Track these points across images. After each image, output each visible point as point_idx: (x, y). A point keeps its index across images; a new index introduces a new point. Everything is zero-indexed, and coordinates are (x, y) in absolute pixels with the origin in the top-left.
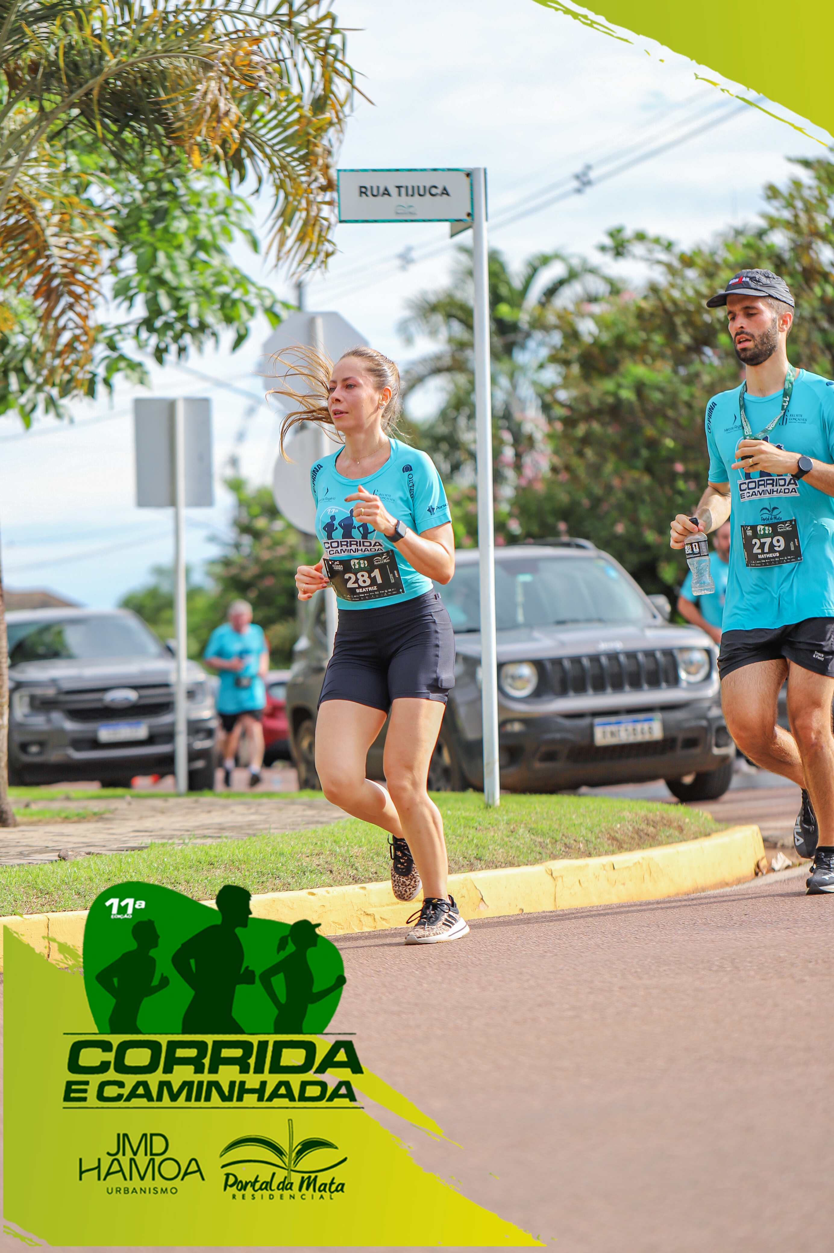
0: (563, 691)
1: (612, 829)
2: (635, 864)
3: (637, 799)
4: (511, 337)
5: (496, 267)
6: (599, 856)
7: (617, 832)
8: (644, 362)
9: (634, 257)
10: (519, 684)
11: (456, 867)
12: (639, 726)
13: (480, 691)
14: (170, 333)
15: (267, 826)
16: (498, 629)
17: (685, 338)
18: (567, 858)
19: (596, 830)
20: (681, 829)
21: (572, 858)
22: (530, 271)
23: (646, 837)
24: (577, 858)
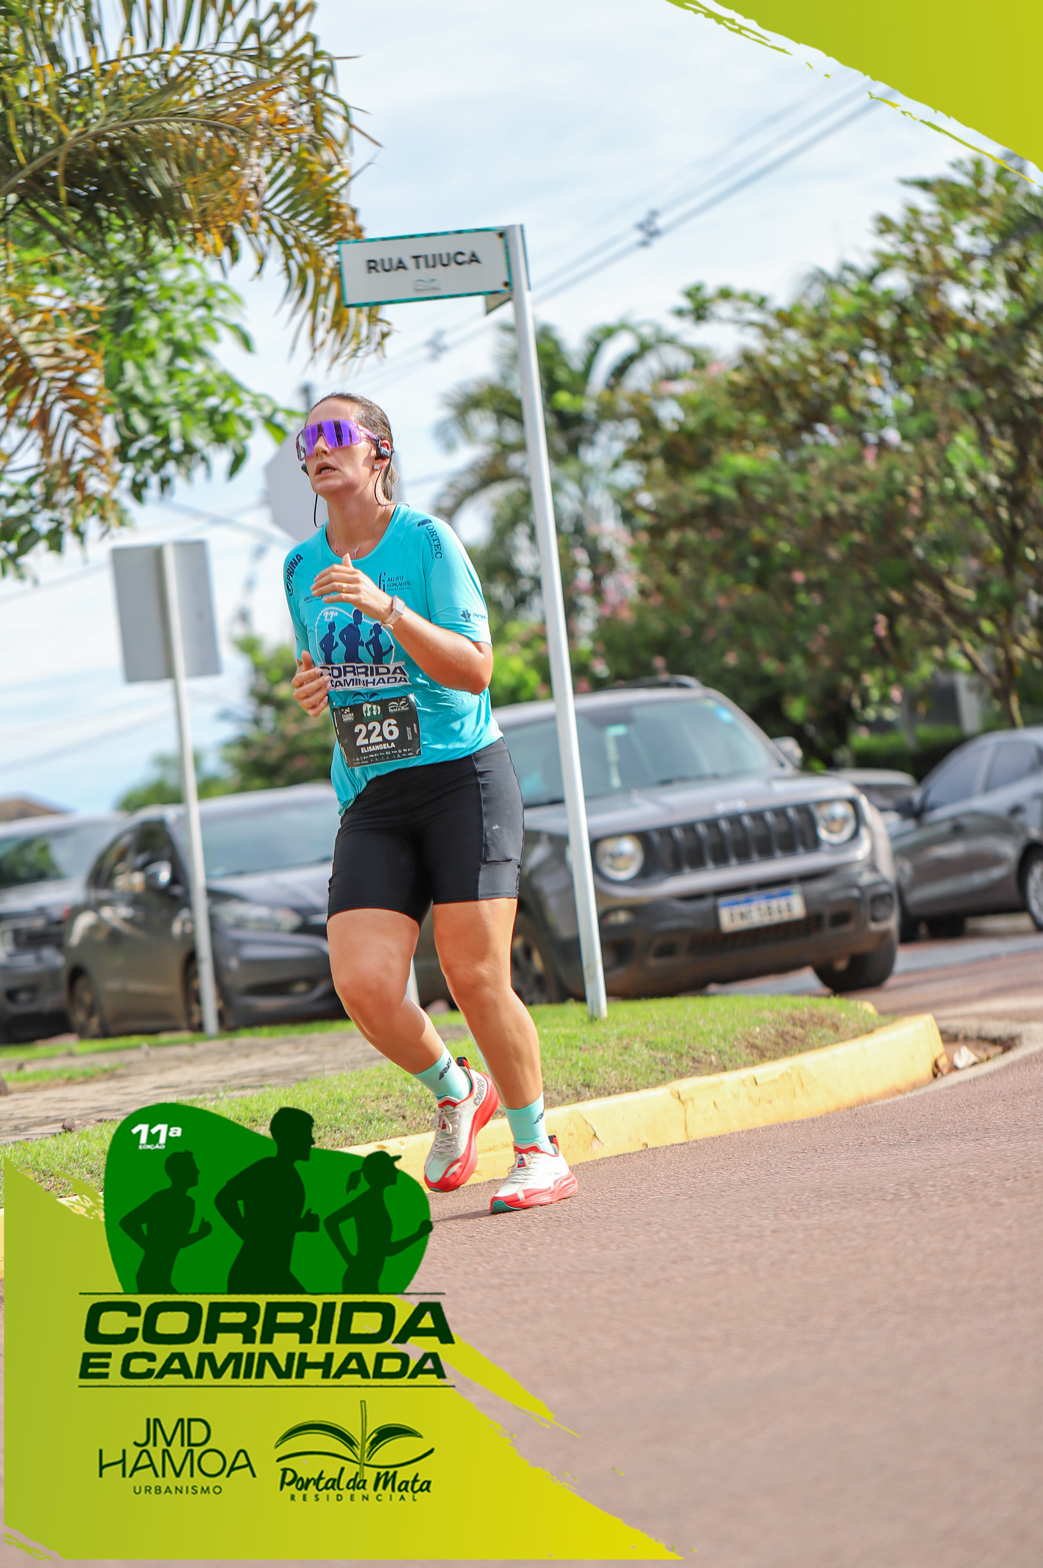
0: (676, 868)
1: (750, 1034)
2: (782, 1076)
3: (780, 994)
4: (575, 431)
5: (548, 346)
6: (737, 1069)
7: (756, 1038)
8: (743, 450)
9: (720, 320)
10: (620, 863)
11: (559, 1099)
12: (774, 903)
13: (570, 876)
14: (149, 463)
15: (320, 1067)
16: (587, 798)
17: (791, 414)
18: (697, 1075)
19: (731, 1037)
20: (836, 1027)
21: (703, 1075)
22: (591, 347)
23: (793, 1041)
24: (709, 1074)
